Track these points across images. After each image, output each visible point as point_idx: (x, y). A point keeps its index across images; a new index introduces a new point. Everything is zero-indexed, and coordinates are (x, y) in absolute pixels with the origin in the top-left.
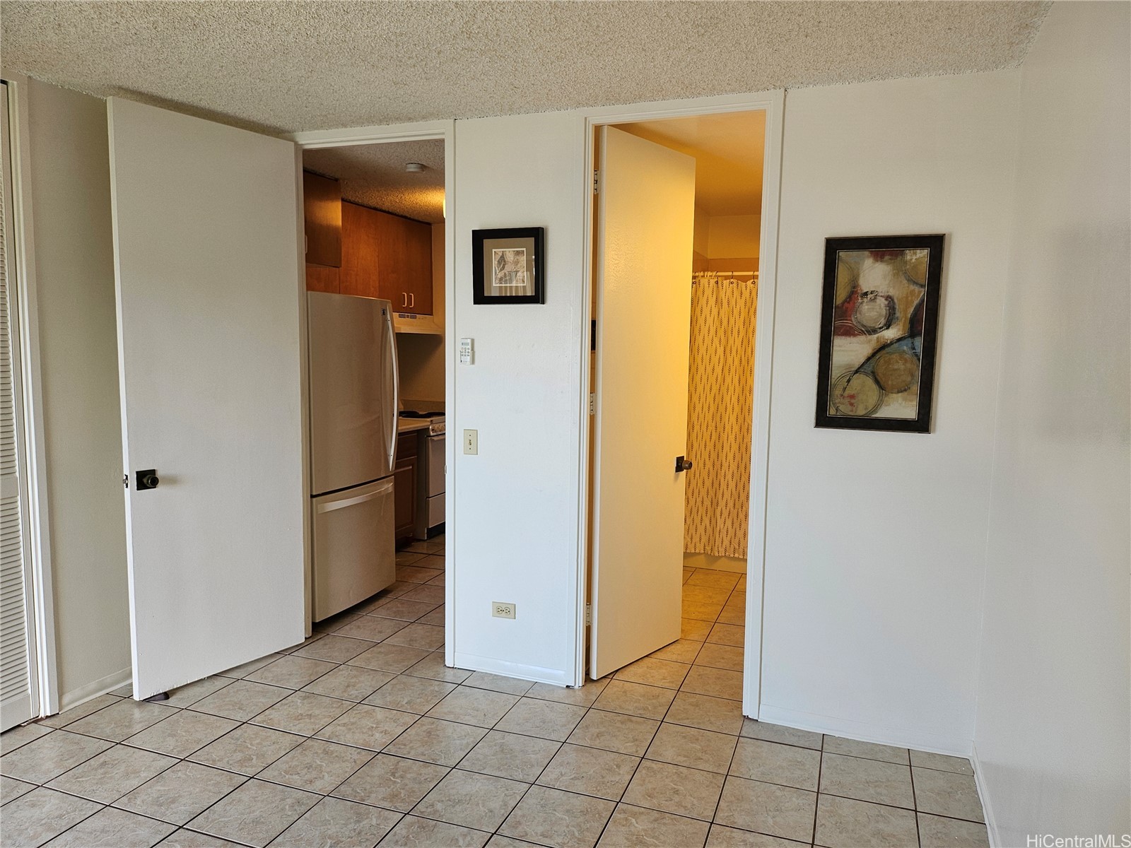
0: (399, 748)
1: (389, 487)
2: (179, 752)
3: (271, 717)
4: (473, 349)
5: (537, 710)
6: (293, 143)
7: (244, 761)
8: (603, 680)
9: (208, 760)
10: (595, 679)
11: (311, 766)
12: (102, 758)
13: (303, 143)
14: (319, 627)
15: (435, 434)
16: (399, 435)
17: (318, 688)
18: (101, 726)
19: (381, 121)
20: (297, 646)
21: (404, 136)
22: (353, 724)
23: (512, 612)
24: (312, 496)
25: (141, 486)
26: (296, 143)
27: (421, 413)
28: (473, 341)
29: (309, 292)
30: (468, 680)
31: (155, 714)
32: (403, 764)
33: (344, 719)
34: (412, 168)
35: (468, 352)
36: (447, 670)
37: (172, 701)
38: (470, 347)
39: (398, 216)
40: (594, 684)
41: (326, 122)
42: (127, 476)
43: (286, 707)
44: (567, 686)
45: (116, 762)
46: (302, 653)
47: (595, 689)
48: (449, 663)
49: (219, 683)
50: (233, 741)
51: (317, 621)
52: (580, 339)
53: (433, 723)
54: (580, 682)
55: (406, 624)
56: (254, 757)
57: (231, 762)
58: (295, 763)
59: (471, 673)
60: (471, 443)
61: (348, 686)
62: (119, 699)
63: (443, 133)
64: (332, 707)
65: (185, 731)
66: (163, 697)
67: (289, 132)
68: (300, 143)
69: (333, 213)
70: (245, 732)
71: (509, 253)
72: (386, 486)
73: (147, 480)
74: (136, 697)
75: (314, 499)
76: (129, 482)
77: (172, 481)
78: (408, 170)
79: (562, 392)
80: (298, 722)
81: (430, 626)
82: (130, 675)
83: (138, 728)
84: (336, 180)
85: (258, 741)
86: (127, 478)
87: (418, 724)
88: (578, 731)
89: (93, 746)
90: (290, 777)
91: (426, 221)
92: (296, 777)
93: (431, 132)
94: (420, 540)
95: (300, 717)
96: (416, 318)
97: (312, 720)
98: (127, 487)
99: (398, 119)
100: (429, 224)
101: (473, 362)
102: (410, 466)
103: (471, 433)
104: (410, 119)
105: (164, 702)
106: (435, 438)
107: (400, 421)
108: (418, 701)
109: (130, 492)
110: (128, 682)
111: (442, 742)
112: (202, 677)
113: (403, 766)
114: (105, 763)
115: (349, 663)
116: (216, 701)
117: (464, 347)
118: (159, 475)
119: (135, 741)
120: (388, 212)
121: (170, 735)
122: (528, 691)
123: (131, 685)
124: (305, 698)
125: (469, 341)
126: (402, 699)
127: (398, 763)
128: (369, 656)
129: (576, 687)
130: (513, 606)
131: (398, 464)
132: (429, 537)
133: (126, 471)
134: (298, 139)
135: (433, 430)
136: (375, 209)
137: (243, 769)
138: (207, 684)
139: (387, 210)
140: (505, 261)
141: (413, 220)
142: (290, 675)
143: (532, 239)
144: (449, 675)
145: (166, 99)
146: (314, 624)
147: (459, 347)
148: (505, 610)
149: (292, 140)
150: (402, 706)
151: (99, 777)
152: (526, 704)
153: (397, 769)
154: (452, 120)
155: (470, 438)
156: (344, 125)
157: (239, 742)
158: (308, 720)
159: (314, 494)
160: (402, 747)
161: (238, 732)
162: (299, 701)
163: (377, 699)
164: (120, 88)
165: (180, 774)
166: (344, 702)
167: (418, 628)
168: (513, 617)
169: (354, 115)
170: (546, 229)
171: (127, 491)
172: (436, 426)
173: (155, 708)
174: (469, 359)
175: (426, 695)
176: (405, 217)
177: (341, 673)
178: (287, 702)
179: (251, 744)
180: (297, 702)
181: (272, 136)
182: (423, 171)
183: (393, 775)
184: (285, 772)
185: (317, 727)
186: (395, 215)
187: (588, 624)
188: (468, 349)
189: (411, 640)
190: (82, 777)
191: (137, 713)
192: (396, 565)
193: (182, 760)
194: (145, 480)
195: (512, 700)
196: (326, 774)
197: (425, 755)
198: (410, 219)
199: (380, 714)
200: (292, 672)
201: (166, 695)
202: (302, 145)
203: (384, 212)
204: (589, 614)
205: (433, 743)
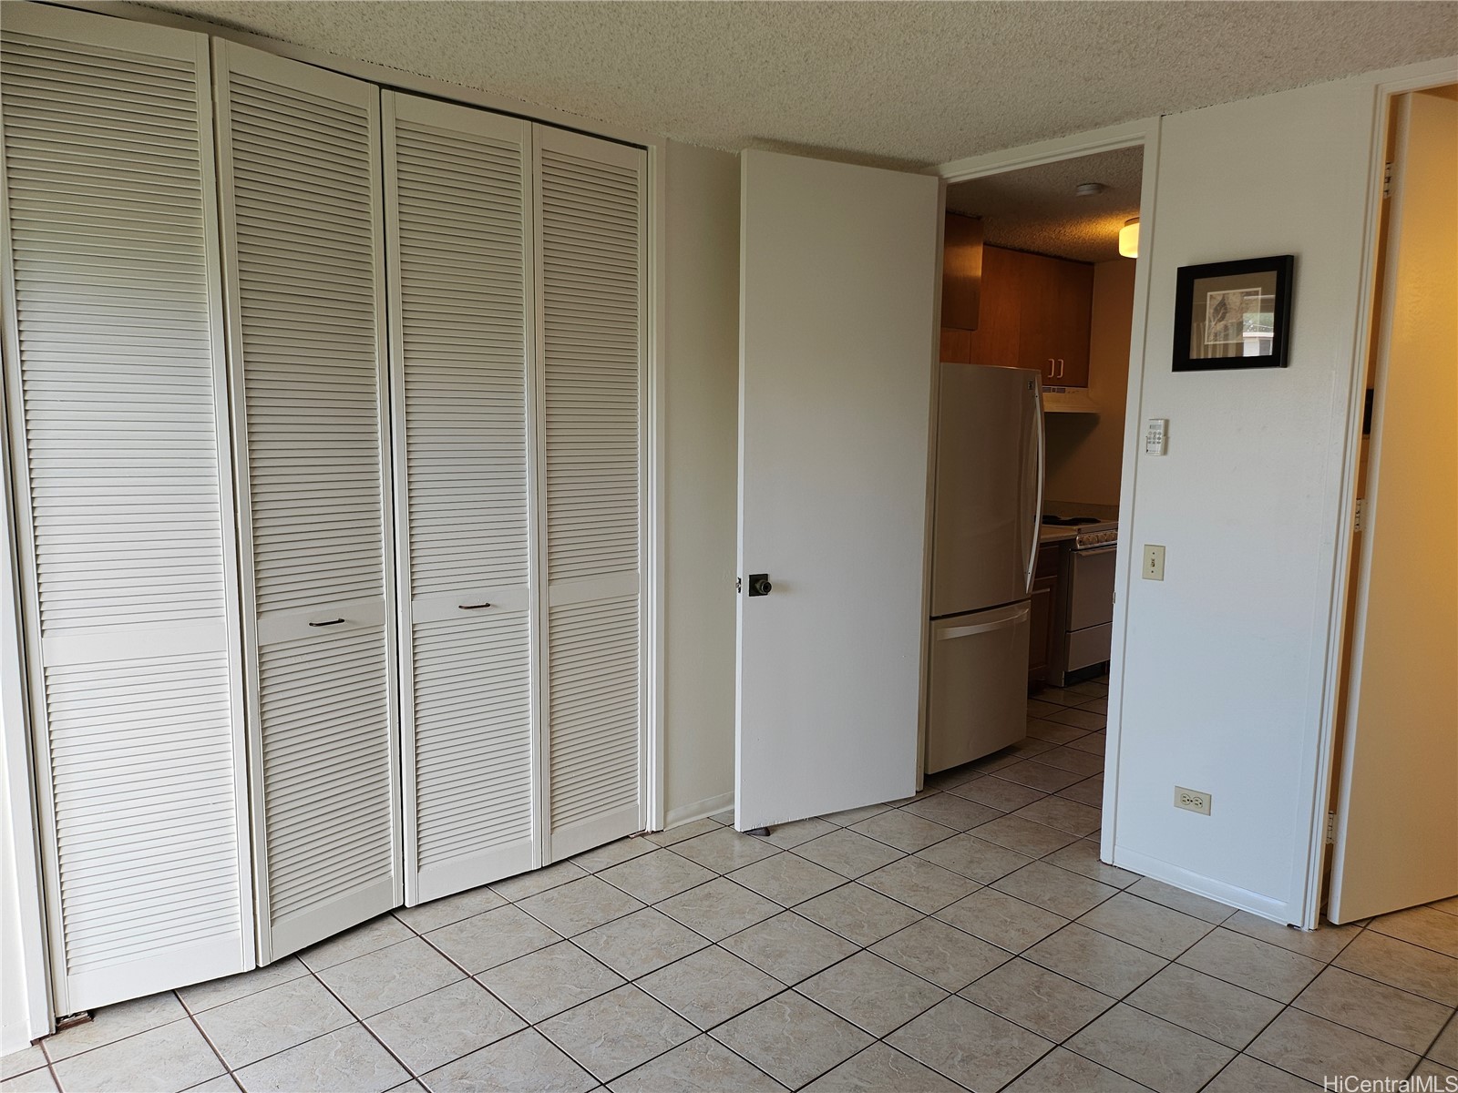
0: (1043, 957)
1: (1023, 613)
2: (784, 900)
3: (883, 880)
4: (1166, 434)
5: (1243, 950)
6: (937, 178)
7: (854, 926)
8: (1349, 928)
9: (814, 915)
10: (1336, 922)
11: (932, 952)
12: (707, 889)
13: (950, 175)
14: (933, 781)
15: (1083, 547)
16: (1041, 545)
17: (933, 856)
18: (704, 852)
19: (1055, 133)
20: (905, 799)
21: (1085, 149)
22: (980, 911)
23: (1206, 803)
24: (932, 619)
25: (754, 591)
26: (941, 178)
27: (1063, 518)
28: (1167, 423)
29: (942, 364)
30: (1131, 886)
31: (757, 850)
32: (1048, 977)
33: (968, 903)
34: (1085, 190)
35: (1159, 438)
36: (1102, 867)
37: (773, 838)
38: (1162, 431)
39: (1050, 256)
40: (1335, 930)
41: (982, 146)
42: (740, 579)
43: (898, 872)
44: (1290, 926)
45: (721, 896)
46: (912, 808)
47: (1335, 940)
48: (1105, 856)
49: (822, 827)
50: (840, 900)
51: (930, 773)
52: (1345, 419)
53: (1087, 934)
54: (1311, 922)
55: (1043, 795)
56: (866, 925)
57: (839, 924)
58: (912, 943)
59: (1137, 878)
60: (1155, 563)
61: (971, 862)
62: (720, 826)
63: (1143, 138)
64: (953, 884)
65: (789, 877)
66: (763, 832)
67: (932, 164)
68: (945, 176)
69: (973, 262)
70: (854, 892)
71: (1234, 296)
72: (1020, 613)
73: (759, 585)
74: (738, 827)
75: (933, 622)
76: (742, 586)
77: (785, 588)
78: (1079, 194)
79: (1308, 496)
80: (912, 893)
81: (1074, 804)
82: (732, 800)
83: (738, 863)
84: (979, 218)
85: (869, 906)
86: (740, 582)
87: (1067, 930)
88: (1310, 994)
89: (698, 874)
90: (909, 959)
91: (1088, 260)
92: (915, 961)
93: (1120, 139)
94: (1055, 687)
95: (915, 888)
96: (1064, 392)
97: (930, 895)
98: (740, 591)
99: (1080, 127)
100: (1091, 264)
101: (1165, 451)
102: (1047, 588)
103: (1155, 550)
104: (1096, 125)
105: (764, 839)
106: (1084, 553)
107: (1043, 529)
108: (1065, 900)
109: (742, 597)
110: (729, 808)
111: (1102, 963)
112: (804, 818)
113: (1050, 982)
114: (709, 895)
115: (971, 832)
116: (819, 848)
117: (1153, 431)
118: (771, 580)
119: (736, 876)
120: (1038, 254)
121: (774, 878)
122: (1228, 921)
123: (733, 812)
124: (920, 865)
125: (1161, 423)
126: (1042, 893)
127: (1043, 975)
128: (995, 828)
129: (1305, 929)
130: (1208, 797)
131: (1036, 586)
132: (1068, 684)
133: (740, 575)
134: (942, 173)
135: (1080, 542)
136: (1021, 250)
137: (854, 936)
138: (808, 826)
139: (1036, 250)
140: (1226, 309)
141: (1070, 260)
142: (901, 833)
143: (1274, 274)
144: (1105, 875)
145: (800, 145)
146: (926, 775)
147: (1145, 432)
148: (1192, 800)
149: (936, 174)
150: (1044, 902)
151: (705, 909)
152: (1224, 938)
153: (1041, 983)
154: (1158, 117)
155: (1153, 557)
156: (1005, 146)
157: (847, 903)
158: (925, 894)
159: (934, 615)
160: (1048, 956)
161: (845, 890)
162: (913, 868)
163: (1009, 885)
164: (755, 138)
165: (785, 925)
166: (967, 880)
167: (1058, 803)
168: (1208, 812)
169: (1020, 130)
170: (1298, 257)
171: (739, 596)
172: (1086, 536)
173: (756, 843)
174: (1159, 447)
175: (1075, 894)
176: (1059, 258)
177: (961, 843)
178: (899, 866)
179: (861, 908)
180: (911, 868)
181: (911, 172)
182: (1100, 192)
183: (1037, 988)
184: (902, 951)
185: (936, 904)
186: (1046, 255)
187: (1330, 841)
188: (1160, 434)
189: (1050, 818)
190: (689, 905)
191: (738, 846)
192: (1028, 716)
193: (787, 909)
194: (758, 586)
195: (1203, 928)
196: (951, 967)
197: (1078, 974)
198: (1065, 259)
199: (1014, 906)
200: (903, 831)
201: (767, 831)
202: (947, 178)
203: (1033, 253)
204: (1332, 828)
205: (1089, 961)
